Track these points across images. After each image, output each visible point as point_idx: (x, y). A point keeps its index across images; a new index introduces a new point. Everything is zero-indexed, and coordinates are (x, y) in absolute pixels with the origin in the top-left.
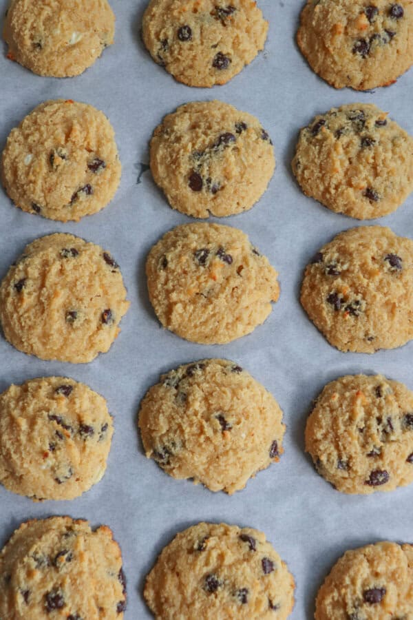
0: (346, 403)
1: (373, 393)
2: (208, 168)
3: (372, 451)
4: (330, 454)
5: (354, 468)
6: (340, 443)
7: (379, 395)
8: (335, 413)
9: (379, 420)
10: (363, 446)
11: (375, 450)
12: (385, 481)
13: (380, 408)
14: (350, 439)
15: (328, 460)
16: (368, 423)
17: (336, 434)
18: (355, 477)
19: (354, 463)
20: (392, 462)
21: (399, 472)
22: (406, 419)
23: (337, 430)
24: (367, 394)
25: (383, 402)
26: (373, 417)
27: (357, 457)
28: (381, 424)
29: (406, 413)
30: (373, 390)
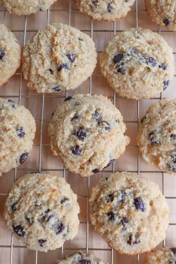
2: (129, 59)
4: (14, 197)
8: (37, 185)
12: (20, 235)
13: (55, 207)
22: (60, 225)
26: (47, 207)
27: (21, 212)
28: (46, 214)
29: (63, 223)
30: (63, 197)
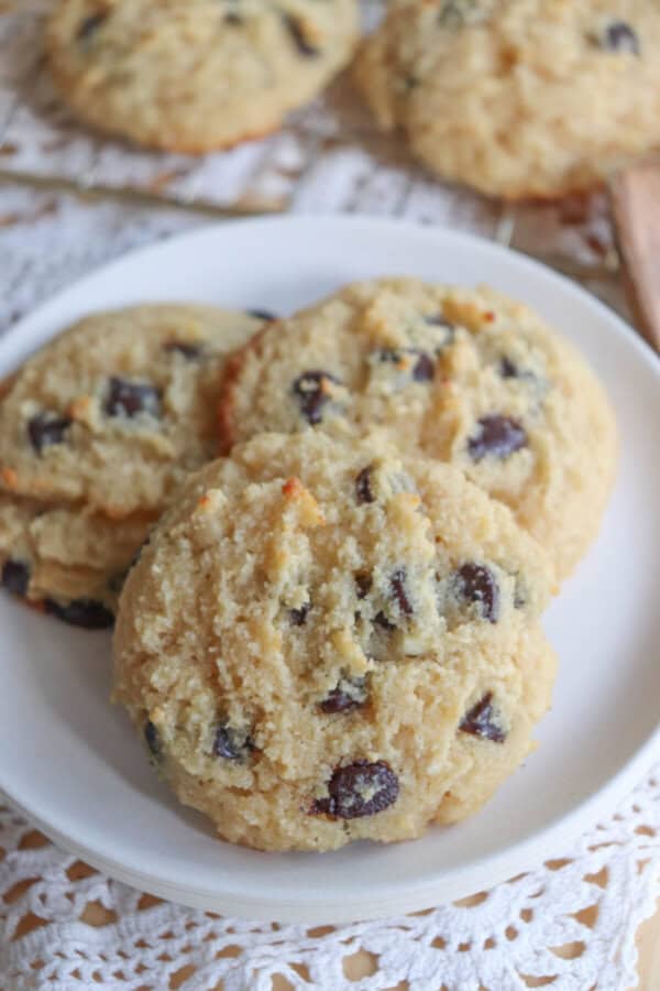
1: (346, 489)
3: (337, 692)
4: (186, 703)
5: (272, 754)
6: (221, 663)
7: (365, 496)
8: (207, 557)
9: (363, 582)
10: (305, 676)
11: (347, 688)
12: (384, 801)
13: (367, 541)
14: (254, 648)
15: (180, 728)
16: (324, 589)
17: (210, 632)
18: (276, 788)
19: (271, 734)
20: (406, 731)
21: (435, 768)
22: (462, 583)
23: (212, 615)
24: (322, 491)
25: (380, 519)
26: (342, 570)
27: (280, 715)
28: (369, 597)
29: (462, 562)
30: (345, 480)
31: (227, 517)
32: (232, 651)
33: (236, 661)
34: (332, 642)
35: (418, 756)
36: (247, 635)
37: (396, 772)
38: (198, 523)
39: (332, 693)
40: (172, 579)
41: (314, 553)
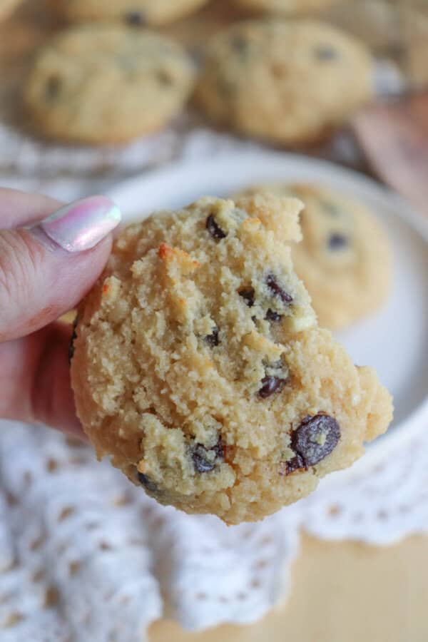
0: (144, 289)
1: (202, 236)
3: (267, 379)
5: (243, 444)
6: (175, 398)
7: (219, 234)
9: (248, 294)
10: (239, 377)
11: (272, 372)
14: (194, 375)
15: (164, 467)
16: (223, 312)
17: (156, 379)
18: (255, 468)
19: (236, 430)
20: (327, 383)
21: (356, 399)
23: (152, 367)
24: (188, 244)
31: (127, 293)
32: (179, 385)
33: (184, 391)
34: (246, 345)
35: (341, 396)
36: (184, 369)
37: (332, 415)
38: (108, 306)
39: (263, 381)
40: (107, 355)
41: (202, 290)
